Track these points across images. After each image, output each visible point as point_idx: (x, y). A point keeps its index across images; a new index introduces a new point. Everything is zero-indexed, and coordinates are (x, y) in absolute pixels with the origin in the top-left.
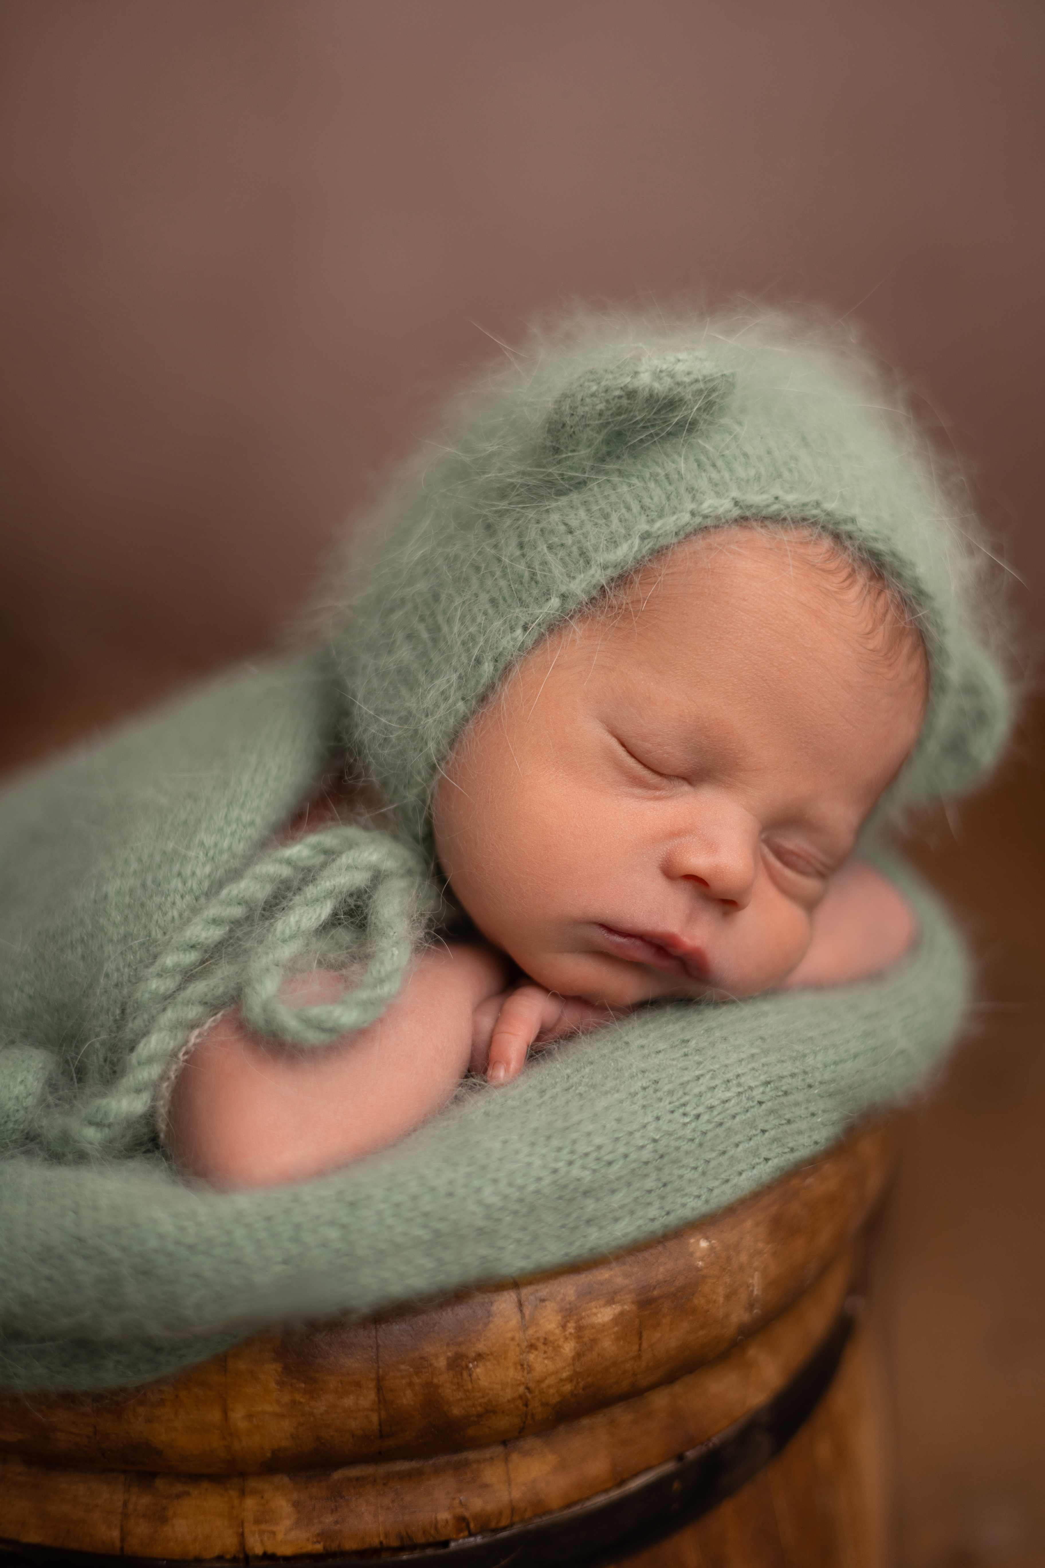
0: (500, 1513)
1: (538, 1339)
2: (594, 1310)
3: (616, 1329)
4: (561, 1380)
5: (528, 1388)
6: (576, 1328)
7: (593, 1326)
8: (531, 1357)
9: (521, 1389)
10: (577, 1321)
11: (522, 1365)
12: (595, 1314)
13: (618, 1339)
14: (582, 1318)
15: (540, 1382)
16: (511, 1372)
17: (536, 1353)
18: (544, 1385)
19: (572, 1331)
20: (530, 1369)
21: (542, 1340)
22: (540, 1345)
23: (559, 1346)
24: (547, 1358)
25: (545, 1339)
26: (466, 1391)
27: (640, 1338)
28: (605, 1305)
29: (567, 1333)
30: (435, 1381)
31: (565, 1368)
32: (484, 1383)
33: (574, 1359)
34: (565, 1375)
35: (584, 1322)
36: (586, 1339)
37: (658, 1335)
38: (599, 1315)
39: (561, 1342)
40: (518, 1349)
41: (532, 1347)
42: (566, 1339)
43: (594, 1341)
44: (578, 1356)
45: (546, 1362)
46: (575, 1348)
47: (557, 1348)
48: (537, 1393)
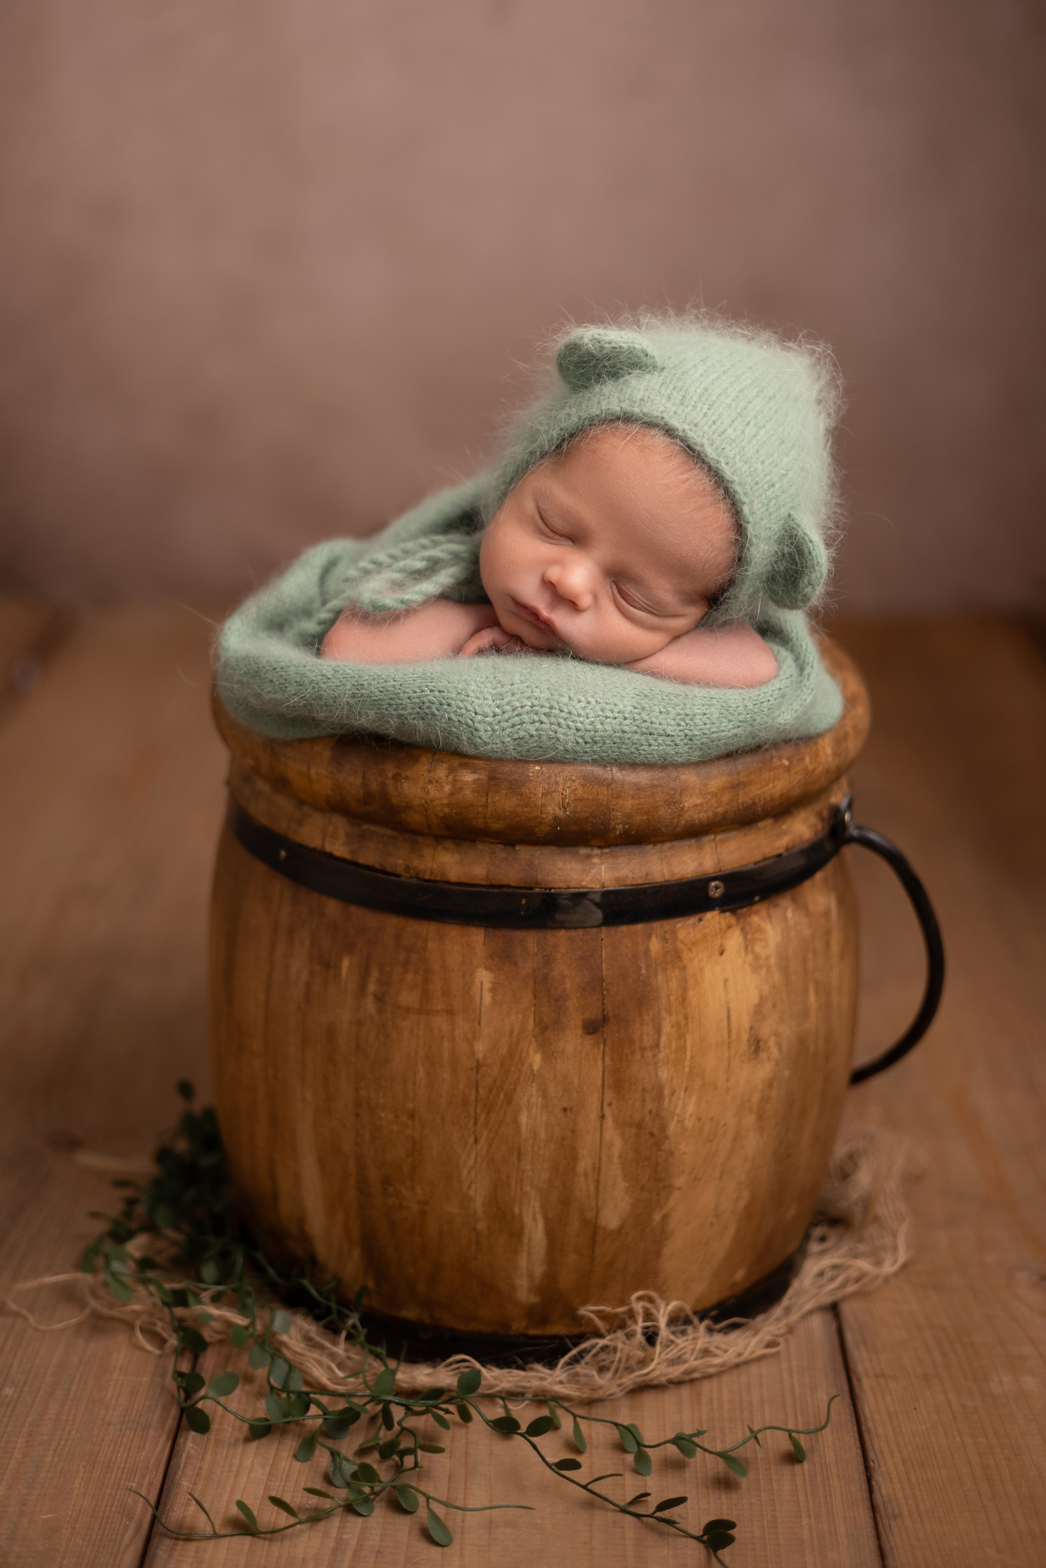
0: (425, 872)
1: (434, 779)
2: (465, 774)
3: (474, 786)
4: (443, 804)
5: (426, 802)
6: (453, 779)
7: (462, 781)
8: (429, 787)
9: (423, 801)
10: (454, 777)
11: (424, 789)
12: (465, 776)
13: (474, 791)
14: (457, 776)
15: (432, 801)
16: (419, 791)
17: (432, 785)
18: (434, 803)
19: (451, 780)
20: (428, 793)
21: (435, 780)
22: (434, 782)
23: (443, 786)
24: (436, 790)
25: (437, 780)
26: (398, 792)
27: (487, 795)
28: (471, 773)
29: (448, 780)
30: (386, 782)
31: (444, 798)
32: (406, 791)
33: (449, 795)
34: (445, 802)
35: (457, 778)
36: (457, 787)
37: (497, 798)
38: (466, 777)
39: (444, 784)
40: (424, 781)
41: (430, 782)
42: (447, 783)
43: (461, 789)
44: (452, 794)
45: (436, 791)
46: (451, 789)
47: (442, 787)
48: (430, 806)
